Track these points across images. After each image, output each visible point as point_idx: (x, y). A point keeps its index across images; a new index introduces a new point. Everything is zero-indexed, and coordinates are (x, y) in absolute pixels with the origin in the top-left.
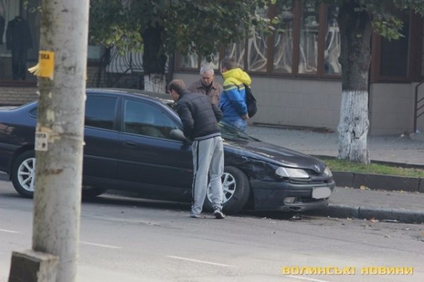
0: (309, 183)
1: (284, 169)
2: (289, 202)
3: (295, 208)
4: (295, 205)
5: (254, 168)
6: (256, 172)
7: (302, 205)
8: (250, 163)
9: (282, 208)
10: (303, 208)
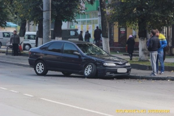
0: (116, 67)
1: (106, 63)
2: (108, 74)
3: (111, 76)
4: (111, 75)
5: (98, 63)
6: (98, 65)
7: (113, 75)
8: (96, 62)
9: (105, 76)
10: (114, 76)
